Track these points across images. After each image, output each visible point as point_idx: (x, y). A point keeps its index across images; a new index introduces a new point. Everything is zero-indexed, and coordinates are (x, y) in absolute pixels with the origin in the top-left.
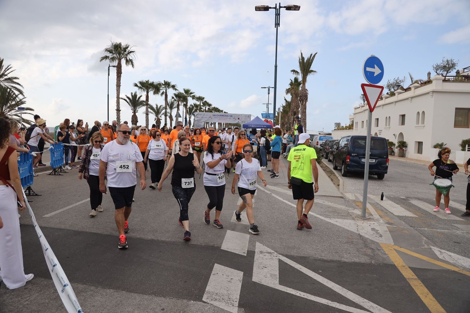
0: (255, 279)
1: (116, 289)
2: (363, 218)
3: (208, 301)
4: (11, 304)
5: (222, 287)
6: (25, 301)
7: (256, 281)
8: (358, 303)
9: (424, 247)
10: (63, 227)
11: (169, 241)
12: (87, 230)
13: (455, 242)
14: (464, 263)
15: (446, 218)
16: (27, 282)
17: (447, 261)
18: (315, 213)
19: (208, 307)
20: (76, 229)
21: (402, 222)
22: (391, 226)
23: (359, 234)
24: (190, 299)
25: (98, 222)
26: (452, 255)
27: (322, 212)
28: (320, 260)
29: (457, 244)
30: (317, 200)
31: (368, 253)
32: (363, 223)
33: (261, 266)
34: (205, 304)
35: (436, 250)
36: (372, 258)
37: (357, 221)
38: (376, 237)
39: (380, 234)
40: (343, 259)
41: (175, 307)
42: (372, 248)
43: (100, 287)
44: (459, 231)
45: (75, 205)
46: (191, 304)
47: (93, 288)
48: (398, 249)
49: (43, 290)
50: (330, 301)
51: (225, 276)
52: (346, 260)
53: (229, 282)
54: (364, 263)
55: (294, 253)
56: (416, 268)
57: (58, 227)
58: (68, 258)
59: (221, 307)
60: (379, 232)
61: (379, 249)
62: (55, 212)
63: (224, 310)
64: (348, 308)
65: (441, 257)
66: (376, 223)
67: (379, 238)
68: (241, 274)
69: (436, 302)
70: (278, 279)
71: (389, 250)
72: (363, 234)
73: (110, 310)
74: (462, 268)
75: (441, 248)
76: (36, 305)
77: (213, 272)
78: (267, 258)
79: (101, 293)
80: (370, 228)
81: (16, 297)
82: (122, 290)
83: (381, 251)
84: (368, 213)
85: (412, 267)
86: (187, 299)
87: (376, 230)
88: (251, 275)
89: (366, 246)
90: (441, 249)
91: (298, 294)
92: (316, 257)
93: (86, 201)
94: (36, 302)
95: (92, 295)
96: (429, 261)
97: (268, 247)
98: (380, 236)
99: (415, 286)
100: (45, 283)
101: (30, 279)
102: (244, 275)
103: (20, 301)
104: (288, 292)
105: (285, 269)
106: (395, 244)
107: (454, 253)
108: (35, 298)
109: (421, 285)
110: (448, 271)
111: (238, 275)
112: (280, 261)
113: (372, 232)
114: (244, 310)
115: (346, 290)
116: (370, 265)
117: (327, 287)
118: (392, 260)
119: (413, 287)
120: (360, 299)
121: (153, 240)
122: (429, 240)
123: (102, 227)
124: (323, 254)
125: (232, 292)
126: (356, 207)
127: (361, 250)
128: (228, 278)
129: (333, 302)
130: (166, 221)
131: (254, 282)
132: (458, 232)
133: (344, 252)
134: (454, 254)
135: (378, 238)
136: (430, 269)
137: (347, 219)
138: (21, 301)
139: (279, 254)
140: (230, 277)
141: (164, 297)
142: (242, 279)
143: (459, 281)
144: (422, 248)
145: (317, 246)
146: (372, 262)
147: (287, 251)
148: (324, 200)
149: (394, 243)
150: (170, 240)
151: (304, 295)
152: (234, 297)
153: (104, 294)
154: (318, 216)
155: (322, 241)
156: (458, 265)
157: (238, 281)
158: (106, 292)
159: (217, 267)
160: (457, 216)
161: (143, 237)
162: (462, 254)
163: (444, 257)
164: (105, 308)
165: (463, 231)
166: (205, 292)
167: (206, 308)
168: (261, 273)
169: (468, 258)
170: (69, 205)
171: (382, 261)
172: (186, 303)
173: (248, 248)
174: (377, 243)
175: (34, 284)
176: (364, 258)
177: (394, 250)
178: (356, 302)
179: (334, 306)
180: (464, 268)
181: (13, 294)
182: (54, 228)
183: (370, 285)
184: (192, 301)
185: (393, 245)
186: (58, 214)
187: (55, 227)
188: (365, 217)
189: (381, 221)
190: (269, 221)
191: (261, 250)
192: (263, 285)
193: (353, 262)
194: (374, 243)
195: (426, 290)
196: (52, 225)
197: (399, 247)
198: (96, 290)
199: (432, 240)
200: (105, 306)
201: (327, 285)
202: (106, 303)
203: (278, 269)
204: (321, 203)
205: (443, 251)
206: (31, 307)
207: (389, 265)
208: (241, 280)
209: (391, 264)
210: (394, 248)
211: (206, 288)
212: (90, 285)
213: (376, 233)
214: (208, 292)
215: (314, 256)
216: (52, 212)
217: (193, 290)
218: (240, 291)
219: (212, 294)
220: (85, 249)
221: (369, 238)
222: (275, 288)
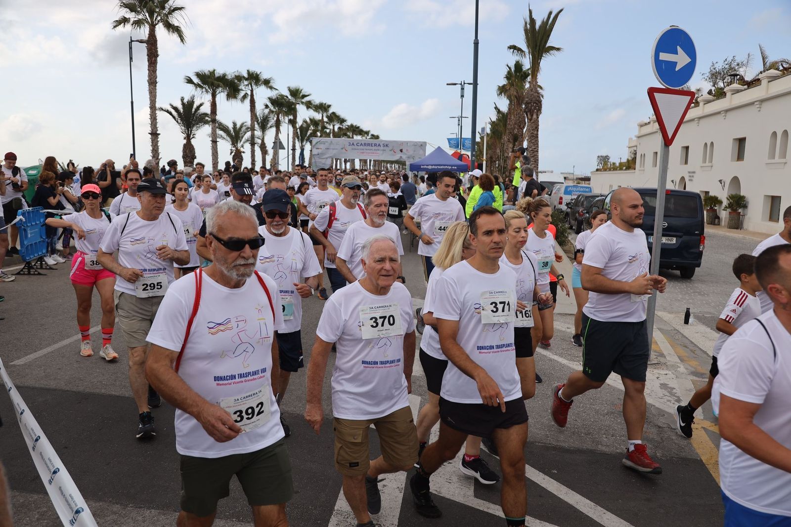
10: (53, 384)
12: (103, 391)
20: (81, 389)
22: (701, 379)
27: (563, 349)
28: (555, 448)
31: (651, 436)
36: (657, 445)
38: (669, 403)
39: (676, 396)
40: (600, 446)
42: (660, 424)
43: (131, 505)
47: (116, 508)
48: (710, 429)
52: (605, 449)
57: (42, 386)
58: (66, 448)
60: (674, 391)
62: (35, 354)
66: (670, 373)
67: (674, 403)
68: (402, 476)
70: (473, 487)
79: (132, 518)
80: (656, 384)
84: (655, 351)
87: (669, 388)
92: (548, 442)
95: (115, 522)
98: (676, 401)
100: (21, 501)
104: (490, 511)
106: (705, 419)
111: (397, 478)
113: (661, 392)
115: (602, 509)
117: (567, 502)
118: (699, 451)
124: (562, 438)
125: (384, 512)
133: (603, 432)
135: (671, 405)
142: (404, 486)
146: (658, 454)
148: (569, 323)
149: (704, 415)
152: (388, 523)
153: (140, 518)
157: (397, 491)
158: (142, 515)
166: (334, 513)
168: (441, 474)
170: (63, 338)
171: (676, 452)
177: (702, 429)
182: (34, 388)
185: (702, 420)
186: (41, 357)
187: (37, 386)
189: (682, 369)
192: (443, 498)
194: (664, 415)
196: (30, 382)
197: (713, 424)
198: (124, 513)
201: (566, 499)
204: (564, 329)
207: (690, 460)
208: (402, 488)
209: (694, 458)
210: (704, 426)
211: (335, 505)
212: (110, 502)
213: (668, 394)
214: (339, 512)
215: (544, 441)
216: (26, 355)
217: (311, 509)
218: (400, 511)
219: (346, 517)
220: (100, 430)
221: (654, 404)
222: (466, 503)
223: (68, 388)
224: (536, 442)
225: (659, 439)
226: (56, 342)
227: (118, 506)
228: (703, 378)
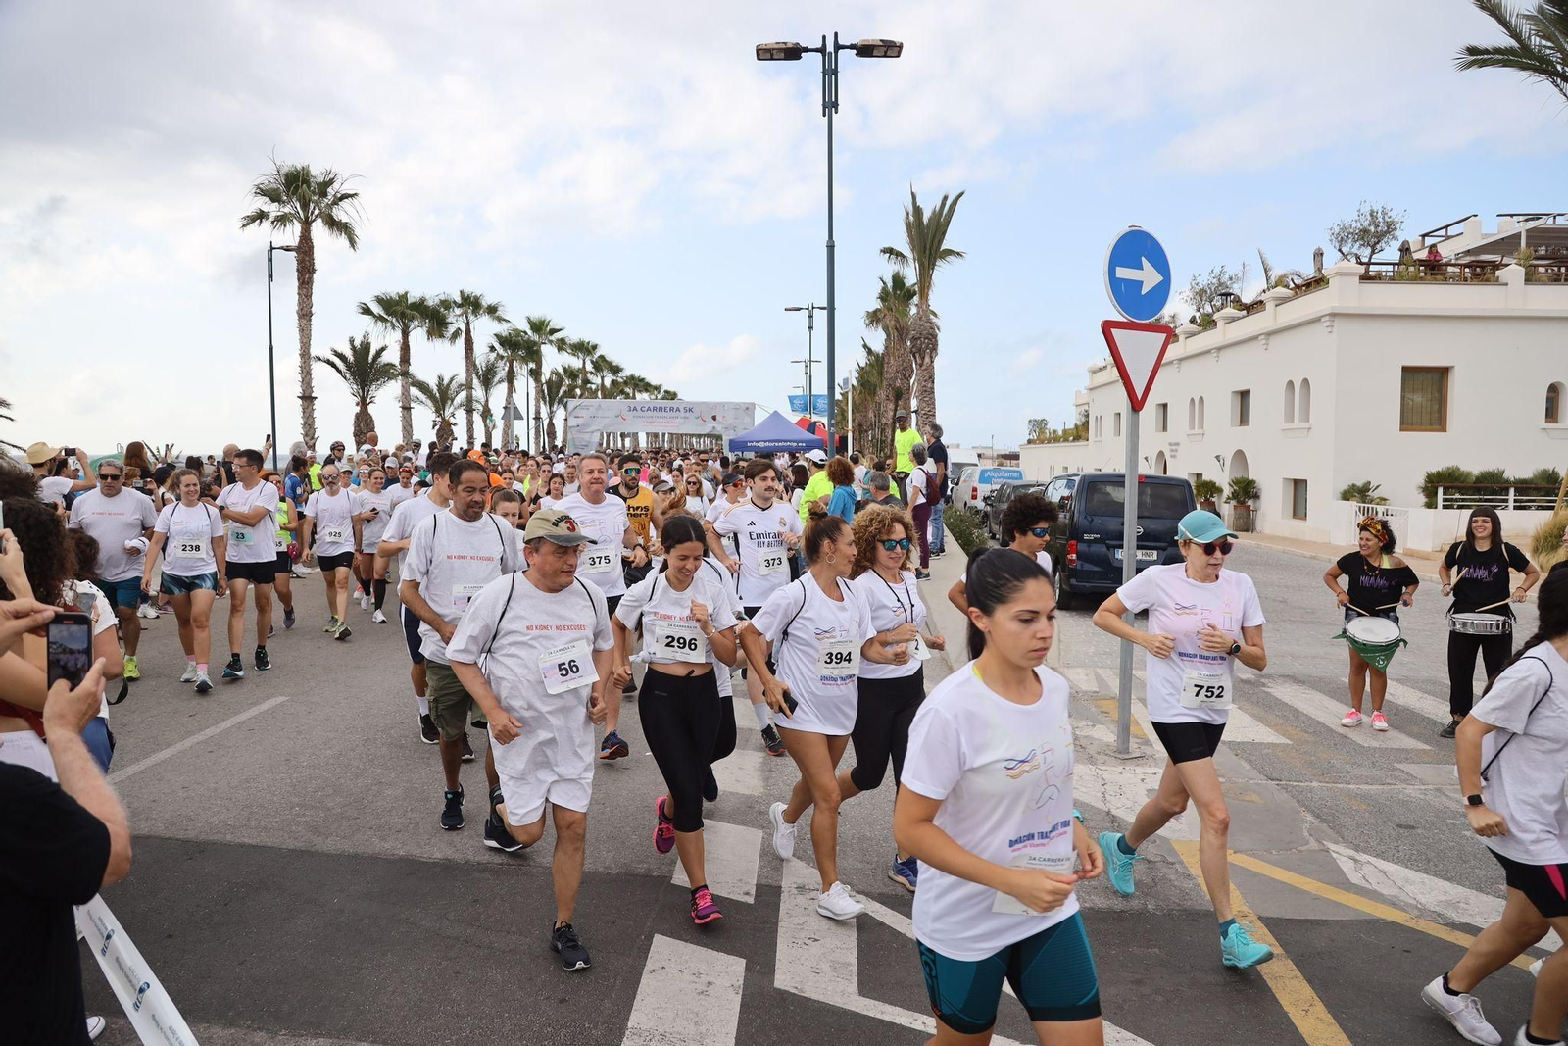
0: (782, 981)
1: (338, 1038)
2: (1121, 756)
5: (680, 1012)
7: (786, 989)
9: (1306, 847)
12: (229, 838)
13: (1400, 826)
14: (1423, 893)
15: (1376, 744)
17: (1375, 891)
20: (191, 835)
21: (1243, 762)
23: (1109, 813)
25: (261, 806)
26: (1390, 868)
29: (1405, 832)
32: (1121, 773)
33: (802, 935)
35: (1343, 856)
36: (1147, 892)
37: (1104, 767)
42: (1149, 856)
43: (284, 1032)
44: (1412, 787)
45: (180, 746)
47: (259, 1037)
51: (687, 976)
53: (701, 996)
54: (1122, 911)
56: (1280, 919)
58: (170, 937)
61: (1168, 861)
65: (1355, 878)
68: (737, 966)
69: (1336, 1028)
70: (857, 979)
72: (1120, 812)
74: (1416, 912)
75: (1357, 849)
77: (649, 965)
80: (1141, 790)
83: (1177, 866)
84: (1136, 737)
85: (1268, 918)
88: (770, 970)
90: (1358, 851)
93: (218, 731)
96: (1319, 893)
99: (1275, 979)
102: (748, 968)
104: (886, 1018)
105: (876, 943)
107: (1395, 863)
109: (1293, 973)
110: (1375, 925)
111: (728, 970)
116: (1141, 916)
119: (1268, 981)
121: (449, 860)
122: (1323, 821)
123: (277, 822)
125: (711, 1028)
126: (1101, 717)
128: (697, 980)
131: (780, 990)
132: (1412, 791)
134: (1396, 866)
136: (1323, 921)
139: (859, 893)
140: (704, 979)
142: (742, 981)
143: (1406, 953)
144: (1301, 851)
146: (1149, 906)
152: (719, 1045)
156: (1407, 904)
157: (731, 992)
159: (663, 947)
160: (1410, 735)
161: (416, 851)
162: (1417, 865)
163: (1364, 878)
165: (1426, 787)
166: (627, 1033)
168: (802, 959)
169: (1435, 876)
170: (158, 748)
171: (1177, 901)
173: (759, 877)
174: (1165, 840)
180: (1423, 912)
183: (1139, 982)
188: (1128, 752)
191: (799, 882)
192: (808, 999)
193: (1088, 909)
195: (1307, 991)
199: (1332, 820)
203: (855, 944)
205: (1363, 857)
207: (1197, 912)
208: (739, 987)
209: (1205, 908)
211: (628, 1020)
212: (249, 1027)
214: (635, 1032)
217: (589, 1028)
218: (738, 1024)
219: (648, 1039)
220: (226, 904)
222: (847, 1007)
223: (169, 835)
225: (1149, 881)
226: (146, 755)
227: (263, 1034)
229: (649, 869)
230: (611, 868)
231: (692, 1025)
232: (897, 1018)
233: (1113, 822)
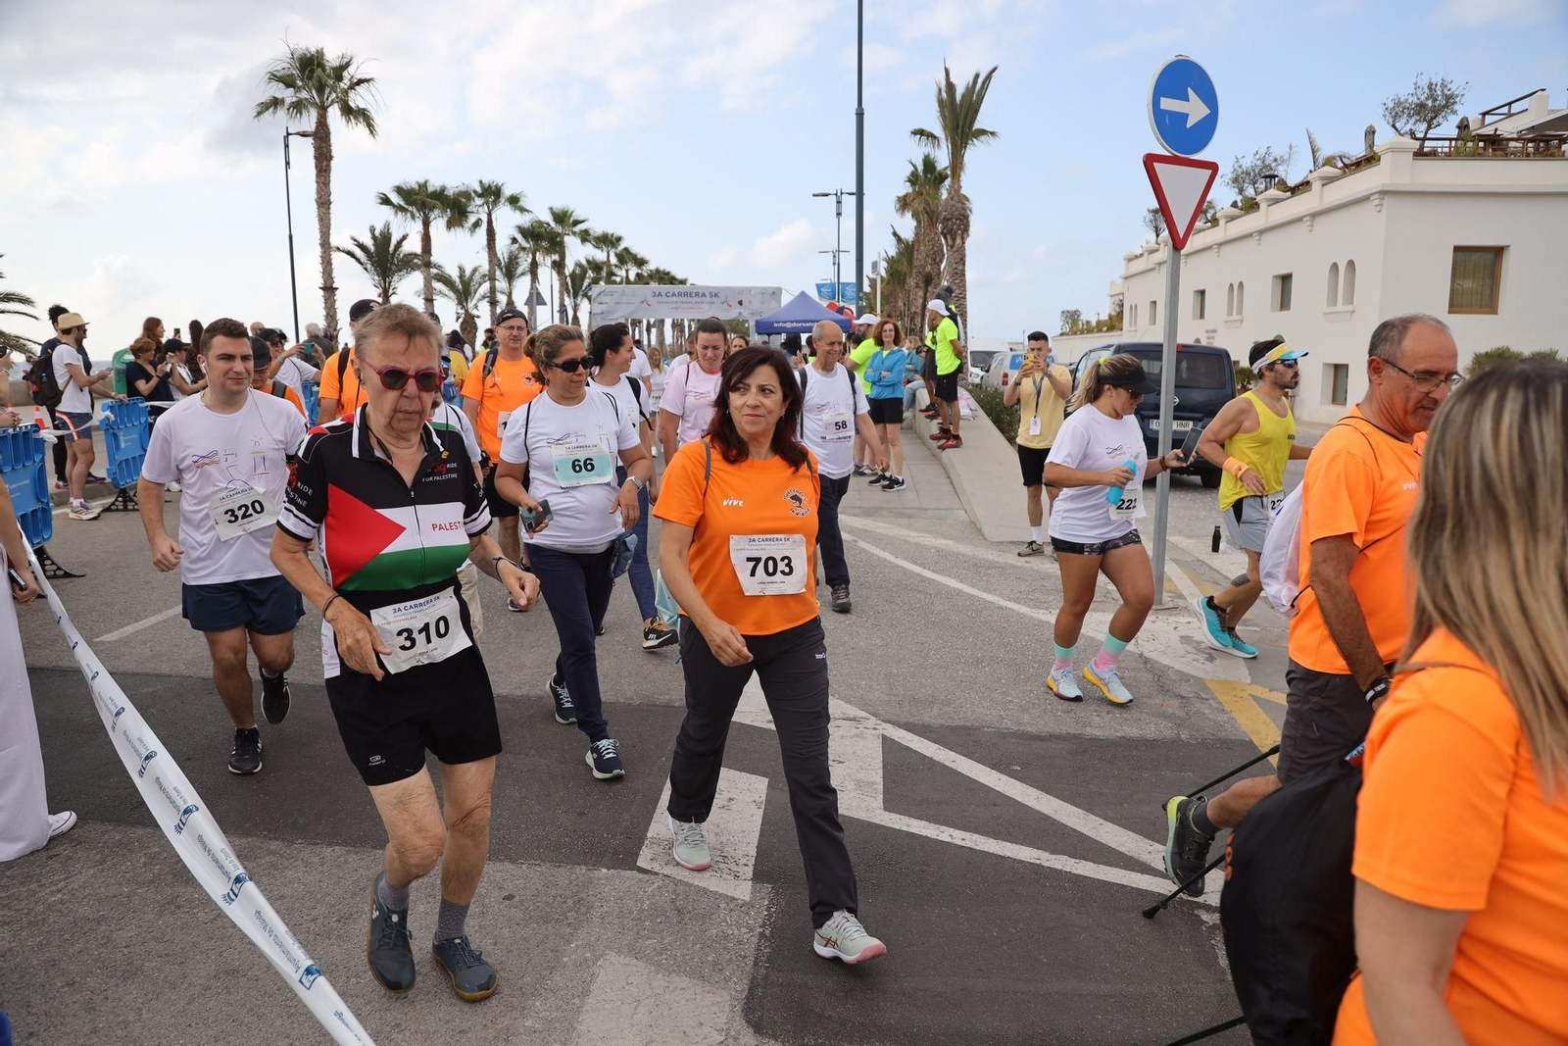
1: (354, 846)
3: (656, 867)
4: (5, 902)
6: (52, 894)
8: (1135, 855)
10: (165, 668)
11: (521, 696)
16: (52, 839)
18: (999, 596)
19: (656, 885)
23: (1141, 655)
24: (597, 865)
27: (1021, 593)
28: (1016, 735)
30: (1007, 555)
31: (1170, 711)
34: (646, 877)
36: (1180, 723)
38: (1195, 662)
39: (1206, 654)
40: (1088, 729)
41: (548, 887)
42: (1183, 694)
43: (300, 841)
46: (599, 879)
47: (275, 845)
48: (1263, 696)
49: (110, 858)
50: (1047, 854)
52: (1099, 733)
53: (722, 810)
54: (1154, 740)
55: (931, 716)
57: (148, 671)
59: (696, 884)
61: (1202, 698)
62: (136, 624)
63: (708, 890)
64: (1101, 872)
67: (1203, 663)
68: (761, 783)
70: (882, 796)
71: (1236, 699)
72: (1153, 656)
73: (337, 907)
76: (88, 903)
78: (845, 734)
79: (303, 860)
80: (1175, 636)
81: (23, 883)
82: (376, 848)
83: (1211, 701)
84: (1170, 592)
86: (586, 864)
87: (1196, 642)
89: (1163, 689)
91: (945, 838)
92: (1004, 725)
94: (89, 894)
95: (273, 865)
97: (849, 702)
98: (1206, 659)
100: (117, 838)
101: (65, 828)
102: (769, 786)
103: (35, 893)
104: (912, 830)
105: (902, 766)
106: (1254, 682)
108: (84, 882)
111: (752, 788)
112: (887, 742)
113: (1181, 648)
114: (773, 888)
115: (1097, 818)
116: (1174, 744)
117: (1038, 812)
118: (1244, 728)
120: (1141, 844)
124: (1026, 718)
125: (732, 839)
127: (1145, 700)
129: (1055, 856)
130: (510, 635)
133: (1092, 708)
135: (1199, 665)
137: (1104, 612)
138: (40, 895)
139: (885, 722)
140: (726, 796)
141: (513, 861)
142: (764, 798)
145: (1005, 694)
146: (1182, 736)
147: (910, 710)
149: (1252, 678)
150: (524, 691)
151: (963, 839)
152: (740, 853)
153: (316, 860)
154: (1010, 605)
155: (1022, 677)
157: (753, 806)
158: (319, 855)
164: (318, 902)
166: (646, 842)
167: (651, 889)
171: (1212, 732)
172: (584, 875)
174: (1198, 680)
175: (80, 843)
176: (1156, 724)
177: (1250, 697)
178: (1126, 853)
179: (1059, 867)
181: (9, 873)
182: (134, 674)
184: (604, 870)
185: (1249, 684)
186: (146, 629)
187: (140, 670)
188: (1161, 604)
190: (849, 624)
193: (1121, 737)
194: (1189, 681)
196: (130, 665)
197: (1267, 690)
198: (289, 852)
200: (319, 896)
201: (1037, 807)
202: (320, 886)
203: (881, 765)
206: (75, 909)
207: (1232, 742)
208: (762, 802)
209: (1240, 737)
210: (1255, 694)
211: (647, 830)
212: (265, 836)
213: (1193, 651)
214: (655, 841)
215: (997, 725)
216: (123, 627)
217: (607, 838)
218: (760, 836)
219: (667, 847)
221: (1172, 665)
222: (872, 820)
224: (983, 727)
227: (279, 843)
228: (1247, 626)
229: (671, 701)
230: (633, 699)
231: (712, 836)
232: (923, 830)
233: (1145, 663)
